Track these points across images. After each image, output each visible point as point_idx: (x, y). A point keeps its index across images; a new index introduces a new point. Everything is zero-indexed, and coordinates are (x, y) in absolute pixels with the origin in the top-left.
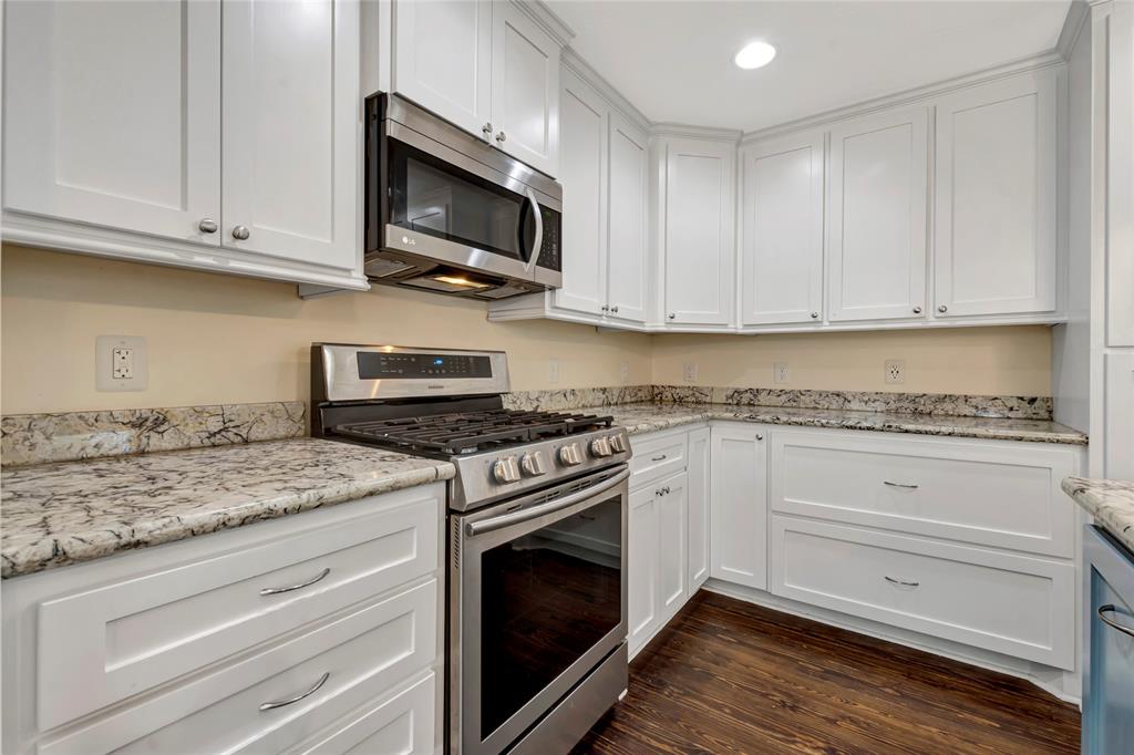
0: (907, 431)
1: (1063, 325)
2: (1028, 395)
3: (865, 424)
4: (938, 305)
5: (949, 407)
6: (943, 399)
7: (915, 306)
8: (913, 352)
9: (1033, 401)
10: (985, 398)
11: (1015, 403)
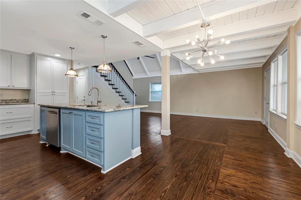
0: (11, 104)
1: (30, 90)
2: (25, 99)
3: (2, 104)
4: (13, 85)
5: (12, 101)
6: (11, 100)
7: (9, 85)
8: (5, 92)
9: (25, 100)
10: (18, 99)
11: (23, 100)
